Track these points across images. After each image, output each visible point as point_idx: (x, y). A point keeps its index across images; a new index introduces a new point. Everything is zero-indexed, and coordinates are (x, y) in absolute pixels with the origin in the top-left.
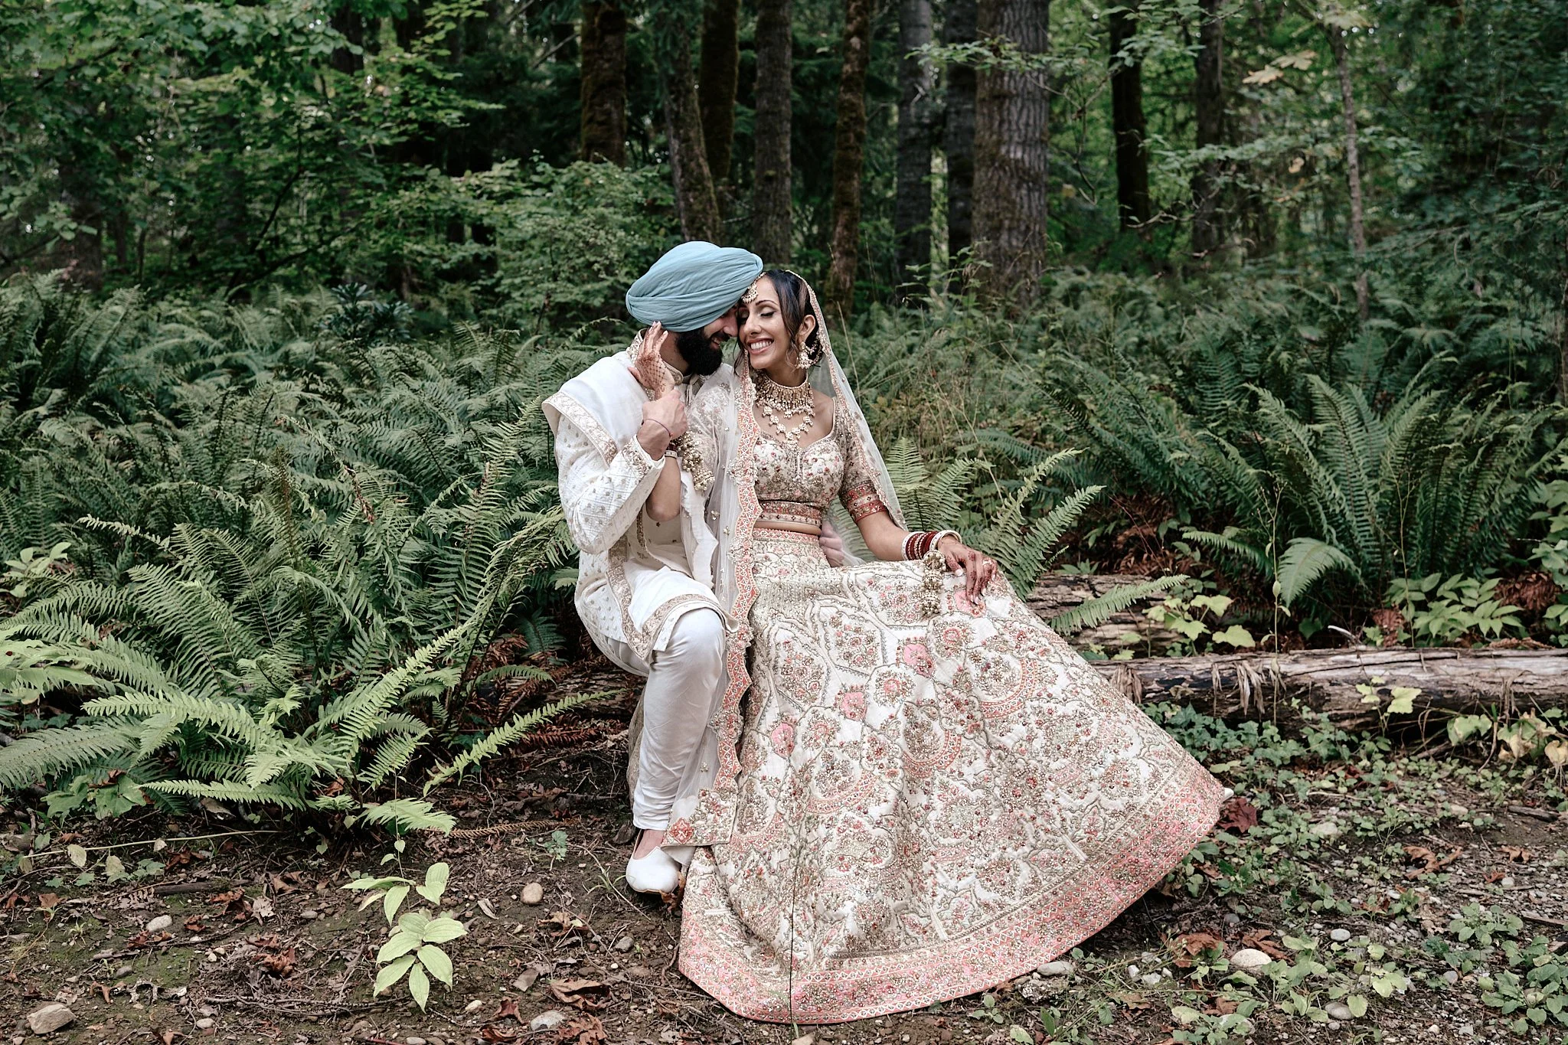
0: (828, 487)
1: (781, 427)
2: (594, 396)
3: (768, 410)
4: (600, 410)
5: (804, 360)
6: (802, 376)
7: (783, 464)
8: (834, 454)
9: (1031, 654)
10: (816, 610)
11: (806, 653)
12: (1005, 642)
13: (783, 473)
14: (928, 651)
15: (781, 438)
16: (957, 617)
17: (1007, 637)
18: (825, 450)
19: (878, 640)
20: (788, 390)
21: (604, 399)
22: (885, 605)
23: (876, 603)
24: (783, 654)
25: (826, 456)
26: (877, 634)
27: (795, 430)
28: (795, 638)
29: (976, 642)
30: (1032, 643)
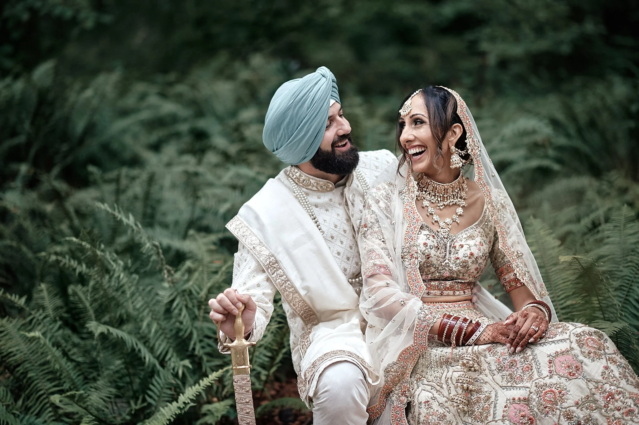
0: (473, 267)
1: (436, 218)
2: (257, 218)
3: (426, 203)
4: (262, 228)
5: (456, 160)
6: (456, 174)
7: (433, 252)
8: (478, 239)
9: (618, 414)
10: (450, 374)
11: (441, 411)
12: (595, 401)
13: (433, 260)
14: (531, 410)
15: (435, 228)
16: (555, 379)
17: (597, 397)
18: (471, 237)
19: (492, 399)
20: (440, 186)
21: (265, 220)
22: (500, 370)
23: (494, 367)
24: (424, 411)
25: (471, 242)
26: (493, 395)
27: (448, 220)
28: (434, 398)
29: (569, 402)
30: (619, 404)
